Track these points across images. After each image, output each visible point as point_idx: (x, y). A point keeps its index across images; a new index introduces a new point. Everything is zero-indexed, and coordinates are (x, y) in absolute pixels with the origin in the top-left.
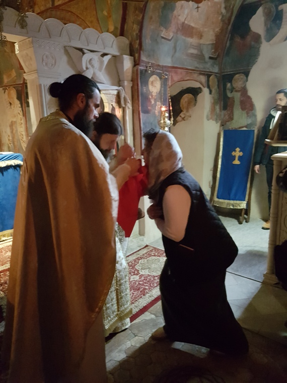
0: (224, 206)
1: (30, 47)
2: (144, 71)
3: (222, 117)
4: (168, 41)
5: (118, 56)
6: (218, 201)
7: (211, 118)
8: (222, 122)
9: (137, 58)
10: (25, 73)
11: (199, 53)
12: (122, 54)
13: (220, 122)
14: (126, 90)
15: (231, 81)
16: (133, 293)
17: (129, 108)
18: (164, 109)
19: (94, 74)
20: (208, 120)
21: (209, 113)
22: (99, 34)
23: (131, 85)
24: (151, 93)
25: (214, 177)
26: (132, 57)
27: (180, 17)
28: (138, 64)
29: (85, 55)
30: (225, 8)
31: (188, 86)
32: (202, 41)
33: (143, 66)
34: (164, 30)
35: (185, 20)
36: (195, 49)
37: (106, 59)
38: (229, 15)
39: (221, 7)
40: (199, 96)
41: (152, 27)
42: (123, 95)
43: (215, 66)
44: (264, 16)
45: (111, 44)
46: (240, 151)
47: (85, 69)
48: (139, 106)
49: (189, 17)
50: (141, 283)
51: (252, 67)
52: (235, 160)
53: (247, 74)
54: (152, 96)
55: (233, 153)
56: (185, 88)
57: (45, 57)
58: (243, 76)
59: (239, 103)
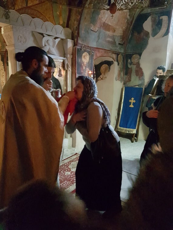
0: (123, 131)
1: (11, 31)
2: (80, 50)
3: (125, 79)
4: (95, 33)
5: (64, 39)
6: (120, 129)
7: (118, 79)
8: (124, 82)
9: (75, 41)
10: (7, 46)
11: (113, 41)
12: (67, 38)
13: (123, 82)
14: (68, 60)
15: (130, 58)
16: (66, 183)
17: (69, 71)
18: (90, 72)
19: (49, 49)
20: (116, 80)
21: (117, 77)
22: (54, 26)
23: (72, 57)
24: (83, 63)
25: (118, 114)
26: (73, 41)
27: (102, 19)
28: (76, 45)
29: (44, 38)
30: (129, 15)
31: (106, 60)
32: (115, 34)
33: (79, 46)
34: (93, 26)
35: (105, 21)
36: (111, 38)
37: (57, 41)
38: (131, 19)
39: (127, 15)
40: (112, 66)
41: (86, 24)
42: (66, 62)
43: (122, 49)
44: (152, 22)
45: (60, 32)
46: (134, 100)
47: (44, 46)
48: (76, 70)
49: (108, 19)
50: (71, 176)
51: (143, 51)
52: (131, 104)
53: (140, 55)
54: (84, 65)
55: (130, 101)
56: (104, 61)
57: (19, 37)
58: (138, 56)
59: (135, 72)
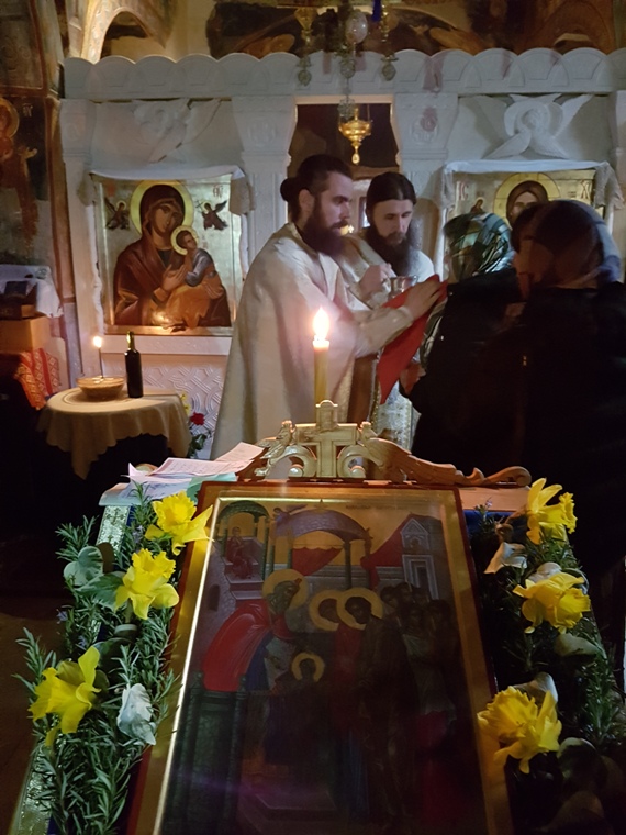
5: (608, 93)
12: (616, 90)
14: (618, 167)
17: (615, 208)
19: (533, 141)
22: (556, 56)
29: (513, 106)
37: (571, 108)
45: (589, 70)
47: (510, 132)
